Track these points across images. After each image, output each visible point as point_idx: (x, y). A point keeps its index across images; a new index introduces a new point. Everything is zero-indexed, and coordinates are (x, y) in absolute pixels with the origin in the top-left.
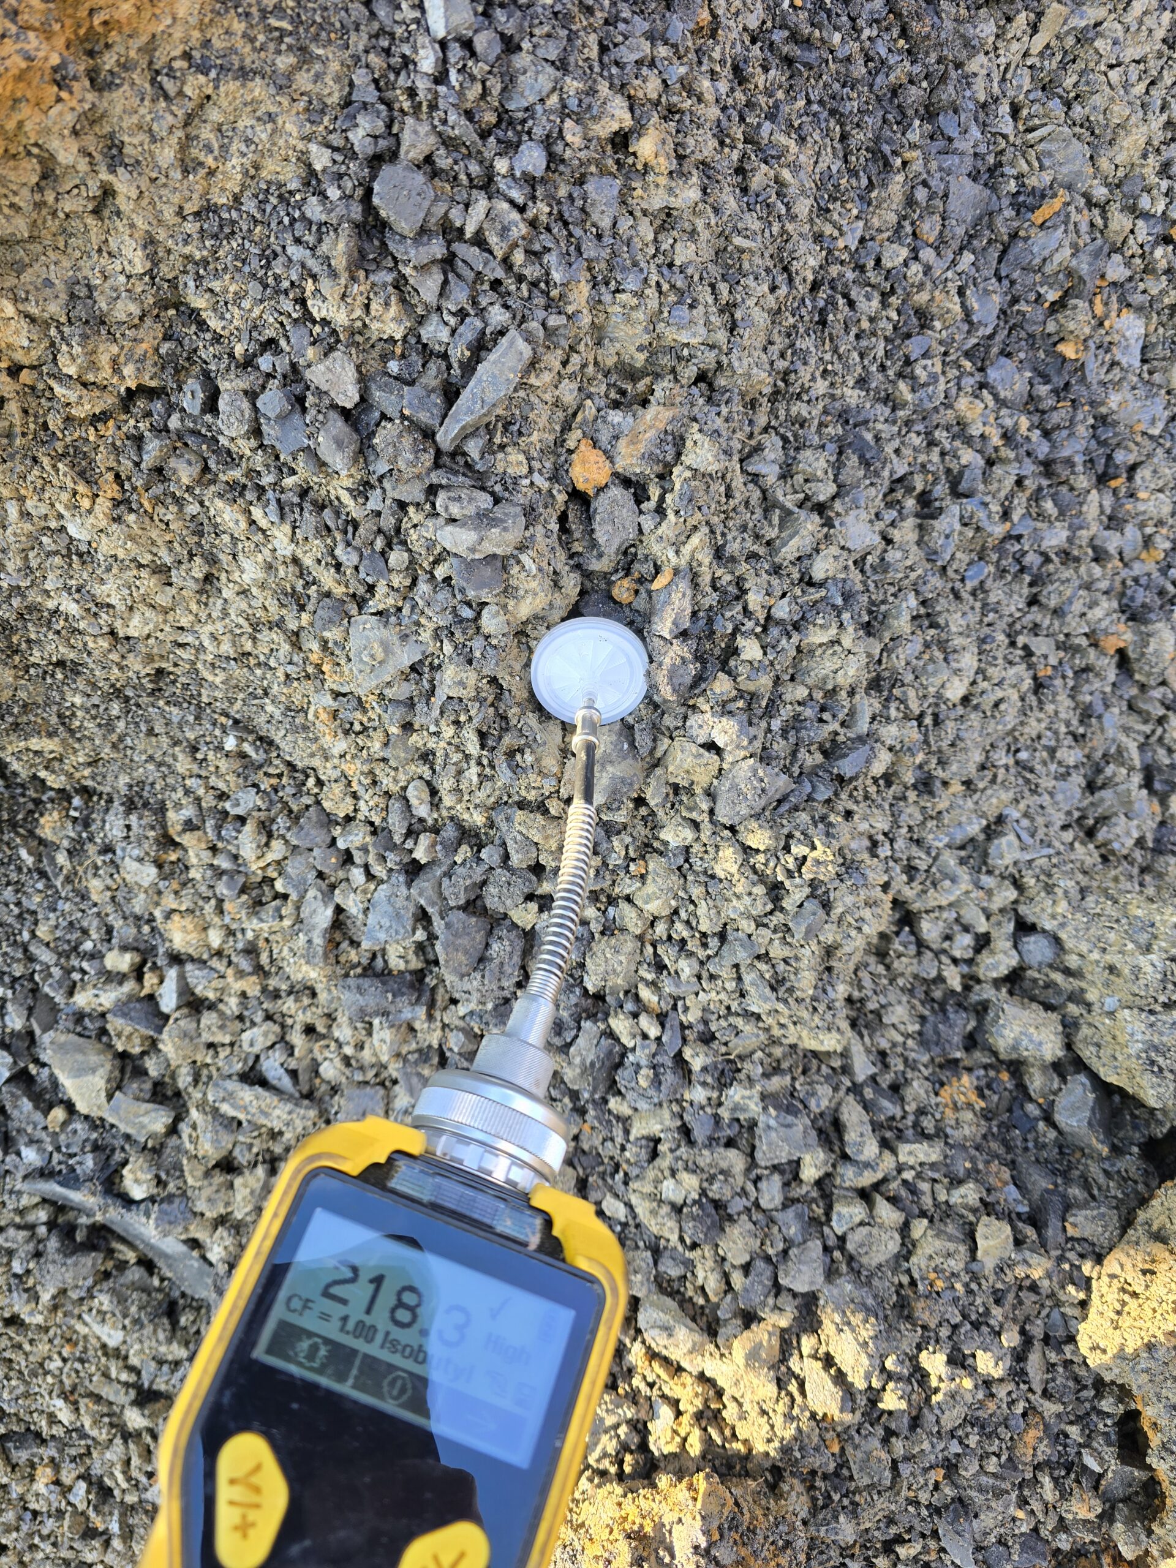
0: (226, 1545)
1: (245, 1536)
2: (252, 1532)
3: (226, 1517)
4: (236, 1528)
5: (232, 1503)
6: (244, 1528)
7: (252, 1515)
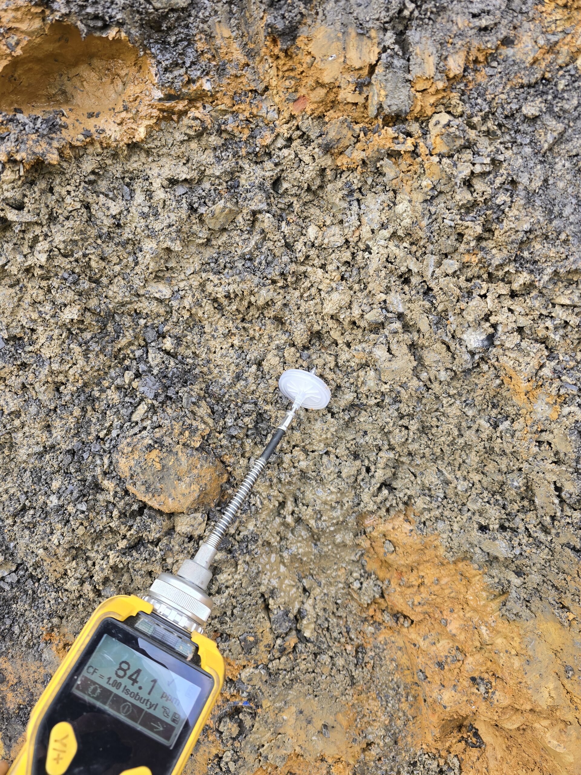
0: (50, 766)
1: (58, 763)
2: (61, 761)
3: (51, 754)
4: (55, 759)
5: (54, 749)
6: (57, 760)
7: (62, 755)
